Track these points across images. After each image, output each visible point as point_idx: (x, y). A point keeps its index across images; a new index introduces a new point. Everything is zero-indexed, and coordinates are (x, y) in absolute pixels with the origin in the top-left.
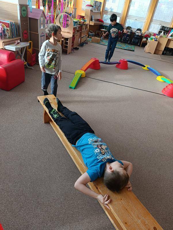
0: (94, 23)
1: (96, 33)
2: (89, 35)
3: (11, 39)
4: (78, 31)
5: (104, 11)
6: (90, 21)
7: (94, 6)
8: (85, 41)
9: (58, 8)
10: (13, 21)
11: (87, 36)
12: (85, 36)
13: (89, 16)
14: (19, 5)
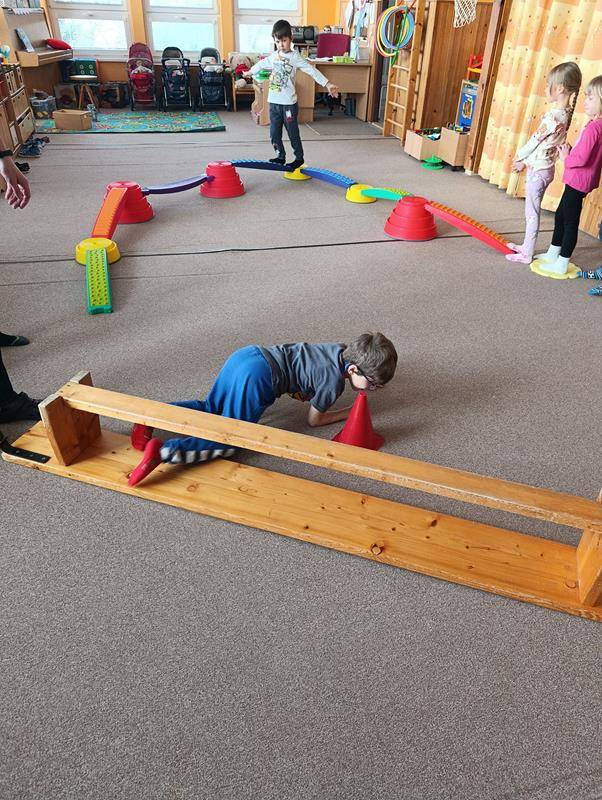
0: (38, 58)
6: (20, 53)
11: (31, 112)
13: (7, 30)
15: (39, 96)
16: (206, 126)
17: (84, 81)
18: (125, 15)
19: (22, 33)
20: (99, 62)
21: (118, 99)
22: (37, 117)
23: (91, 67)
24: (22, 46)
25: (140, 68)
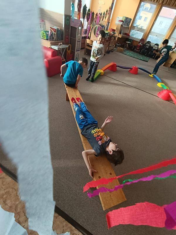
0: (122, 36)
1: (122, 45)
2: (116, 46)
3: (56, 42)
4: (107, 41)
5: (132, 26)
6: (119, 34)
7: (125, 22)
8: (112, 50)
9: (94, 21)
10: (59, 28)
11: (114, 46)
13: (119, 29)
14: (65, 15)
15: (118, 44)
16: (145, 60)
17: (128, 43)
18: (145, 32)
19: (122, 30)
20: (134, 40)
21: (132, 49)
22: (115, 47)
23: (132, 41)
25: (140, 44)
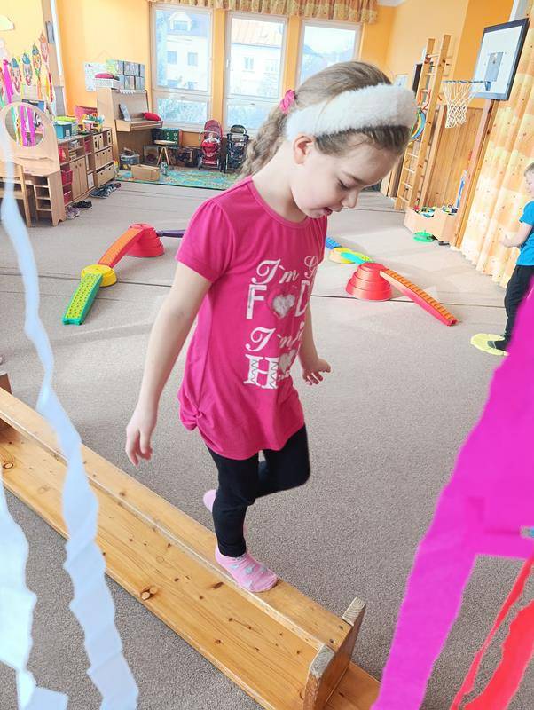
0: (132, 125)
1: (146, 154)
2: (121, 163)
4: (78, 153)
5: (155, 88)
6: (118, 121)
7: (121, 78)
8: (112, 180)
11: (116, 163)
12: (110, 165)
13: (112, 107)
15: (127, 153)
17: (165, 146)
18: (209, 99)
19: (124, 107)
20: (183, 132)
21: (191, 160)
22: (121, 168)
23: (175, 135)
24: (122, 117)
25: (211, 139)
